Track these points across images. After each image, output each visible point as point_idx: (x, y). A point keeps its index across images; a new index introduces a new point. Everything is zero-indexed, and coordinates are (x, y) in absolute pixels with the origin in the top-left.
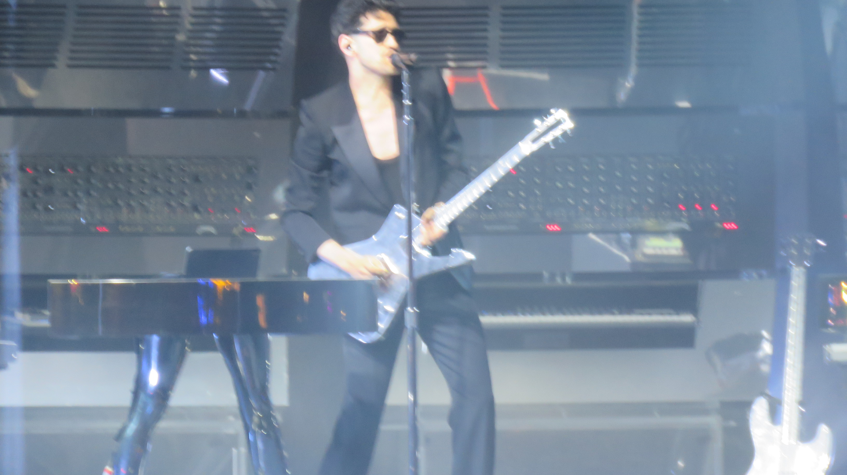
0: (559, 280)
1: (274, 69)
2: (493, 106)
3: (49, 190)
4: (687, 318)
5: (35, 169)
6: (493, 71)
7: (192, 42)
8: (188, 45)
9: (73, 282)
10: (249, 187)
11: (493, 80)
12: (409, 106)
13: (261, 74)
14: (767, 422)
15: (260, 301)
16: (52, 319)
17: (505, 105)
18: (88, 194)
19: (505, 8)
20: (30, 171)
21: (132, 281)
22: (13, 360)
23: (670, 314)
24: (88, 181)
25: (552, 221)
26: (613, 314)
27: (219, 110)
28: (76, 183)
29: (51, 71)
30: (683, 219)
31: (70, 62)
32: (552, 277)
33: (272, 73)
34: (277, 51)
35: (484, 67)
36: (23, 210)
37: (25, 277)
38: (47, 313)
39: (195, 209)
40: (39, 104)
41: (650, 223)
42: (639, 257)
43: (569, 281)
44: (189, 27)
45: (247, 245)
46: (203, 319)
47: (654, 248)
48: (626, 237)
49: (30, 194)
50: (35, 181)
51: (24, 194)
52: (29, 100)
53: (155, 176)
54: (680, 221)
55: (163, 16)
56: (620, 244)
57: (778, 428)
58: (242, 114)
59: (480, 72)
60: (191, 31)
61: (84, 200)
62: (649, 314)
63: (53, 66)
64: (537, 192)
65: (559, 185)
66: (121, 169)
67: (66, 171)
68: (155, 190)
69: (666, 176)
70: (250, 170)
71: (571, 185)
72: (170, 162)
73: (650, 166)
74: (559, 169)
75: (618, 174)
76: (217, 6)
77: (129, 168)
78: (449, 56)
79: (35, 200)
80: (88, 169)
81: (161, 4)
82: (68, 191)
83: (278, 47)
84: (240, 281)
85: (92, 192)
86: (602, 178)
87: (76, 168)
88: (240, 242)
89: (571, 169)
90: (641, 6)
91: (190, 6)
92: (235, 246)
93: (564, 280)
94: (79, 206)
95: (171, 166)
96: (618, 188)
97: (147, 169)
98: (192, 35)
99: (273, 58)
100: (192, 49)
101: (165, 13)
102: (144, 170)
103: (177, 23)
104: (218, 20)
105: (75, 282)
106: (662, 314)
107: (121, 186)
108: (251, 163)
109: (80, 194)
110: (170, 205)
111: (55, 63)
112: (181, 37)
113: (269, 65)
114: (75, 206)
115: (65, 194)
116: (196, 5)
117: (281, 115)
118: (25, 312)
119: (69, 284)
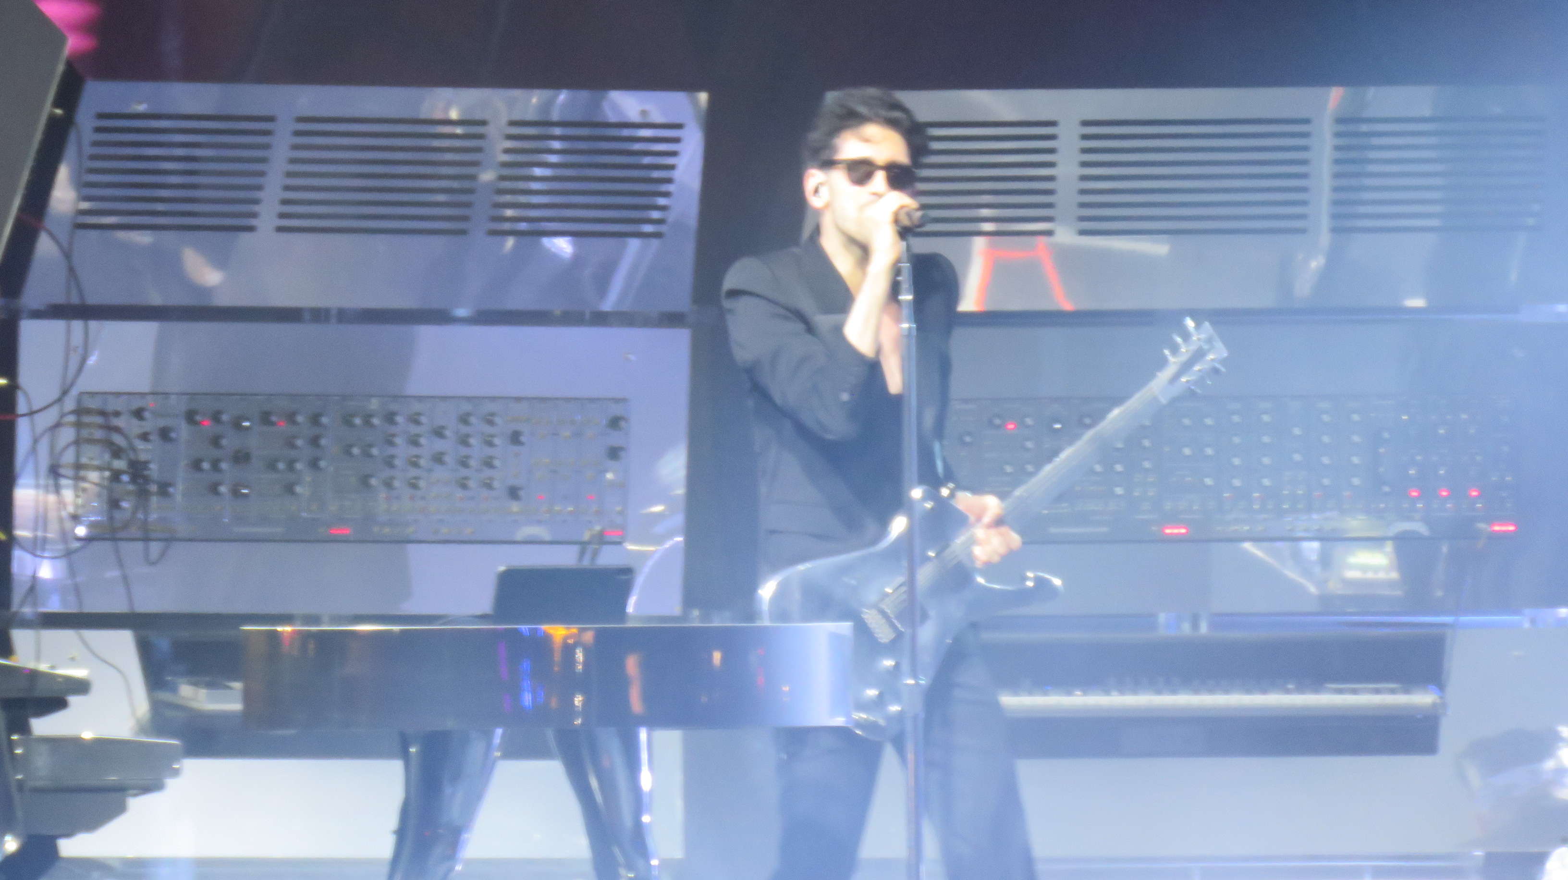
1: (657, 235)
2: (1067, 306)
3: (241, 458)
4: (1424, 698)
5: (216, 417)
6: (1065, 239)
7: (508, 185)
8: (501, 192)
9: (286, 629)
10: (614, 453)
11: (1062, 255)
12: (909, 301)
13: (634, 245)
15: (632, 664)
16: (248, 697)
17: (1086, 304)
18: (314, 464)
19: (1086, 123)
20: (209, 427)
21: (396, 628)
22: (176, 773)
23: (1393, 691)
24: (315, 441)
25: (1173, 519)
26: (1288, 692)
27: (558, 312)
28: (293, 446)
30: (1416, 515)
31: (283, 222)
32: (1174, 622)
33: (655, 243)
34: (662, 201)
35: (1049, 233)
38: (237, 685)
39: (513, 494)
40: (223, 300)
41: (1355, 523)
42: (1336, 586)
43: (1204, 628)
44: (502, 158)
45: (608, 558)
46: (527, 699)
47: (1364, 568)
48: (1312, 548)
49: (206, 466)
50: (216, 441)
51: (196, 465)
52: (207, 292)
53: (439, 434)
54: (1409, 519)
55: (455, 136)
56: (1300, 562)
58: (600, 319)
59: (1041, 240)
61: (308, 479)
62: (1354, 692)
63: (251, 229)
64: (1147, 465)
65: (1187, 451)
66: (376, 421)
67: (273, 424)
68: (438, 459)
69: (1386, 435)
70: (615, 423)
71: (1209, 451)
72: (467, 407)
73: (1356, 417)
74: (1186, 421)
75: (1297, 431)
76: (555, 116)
77: (390, 418)
78: (985, 212)
79: (216, 477)
80: (315, 419)
81: (454, 115)
82: (277, 460)
83: (666, 195)
84: (595, 628)
85: (322, 464)
86: (1266, 439)
87: (291, 418)
88: (596, 553)
89: (1209, 421)
90: (1339, 121)
91: (504, 119)
92: (586, 563)
93: (1195, 626)
94: (298, 489)
95: (468, 414)
96: (1297, 457)
97: (423, 419)
98: (506, 172)
99: (655, 215)
100: (508, 198)
101: (459, 130)
102: (417, 422)
103: (478, 150)
104: (556, 145)
105: (288, 629)
106: (1377, 691)
107: (375, 451)
108: (616, 410)
109: (299, 466)
110: (464, 486)
111: (253, 222)
112: (487, 176)
113: (648, 228)
114: (289, 489)
115: (272, 466)
116: (517, 117)
117: (672, 319)
118: (196, 684)
119: (276, 631)
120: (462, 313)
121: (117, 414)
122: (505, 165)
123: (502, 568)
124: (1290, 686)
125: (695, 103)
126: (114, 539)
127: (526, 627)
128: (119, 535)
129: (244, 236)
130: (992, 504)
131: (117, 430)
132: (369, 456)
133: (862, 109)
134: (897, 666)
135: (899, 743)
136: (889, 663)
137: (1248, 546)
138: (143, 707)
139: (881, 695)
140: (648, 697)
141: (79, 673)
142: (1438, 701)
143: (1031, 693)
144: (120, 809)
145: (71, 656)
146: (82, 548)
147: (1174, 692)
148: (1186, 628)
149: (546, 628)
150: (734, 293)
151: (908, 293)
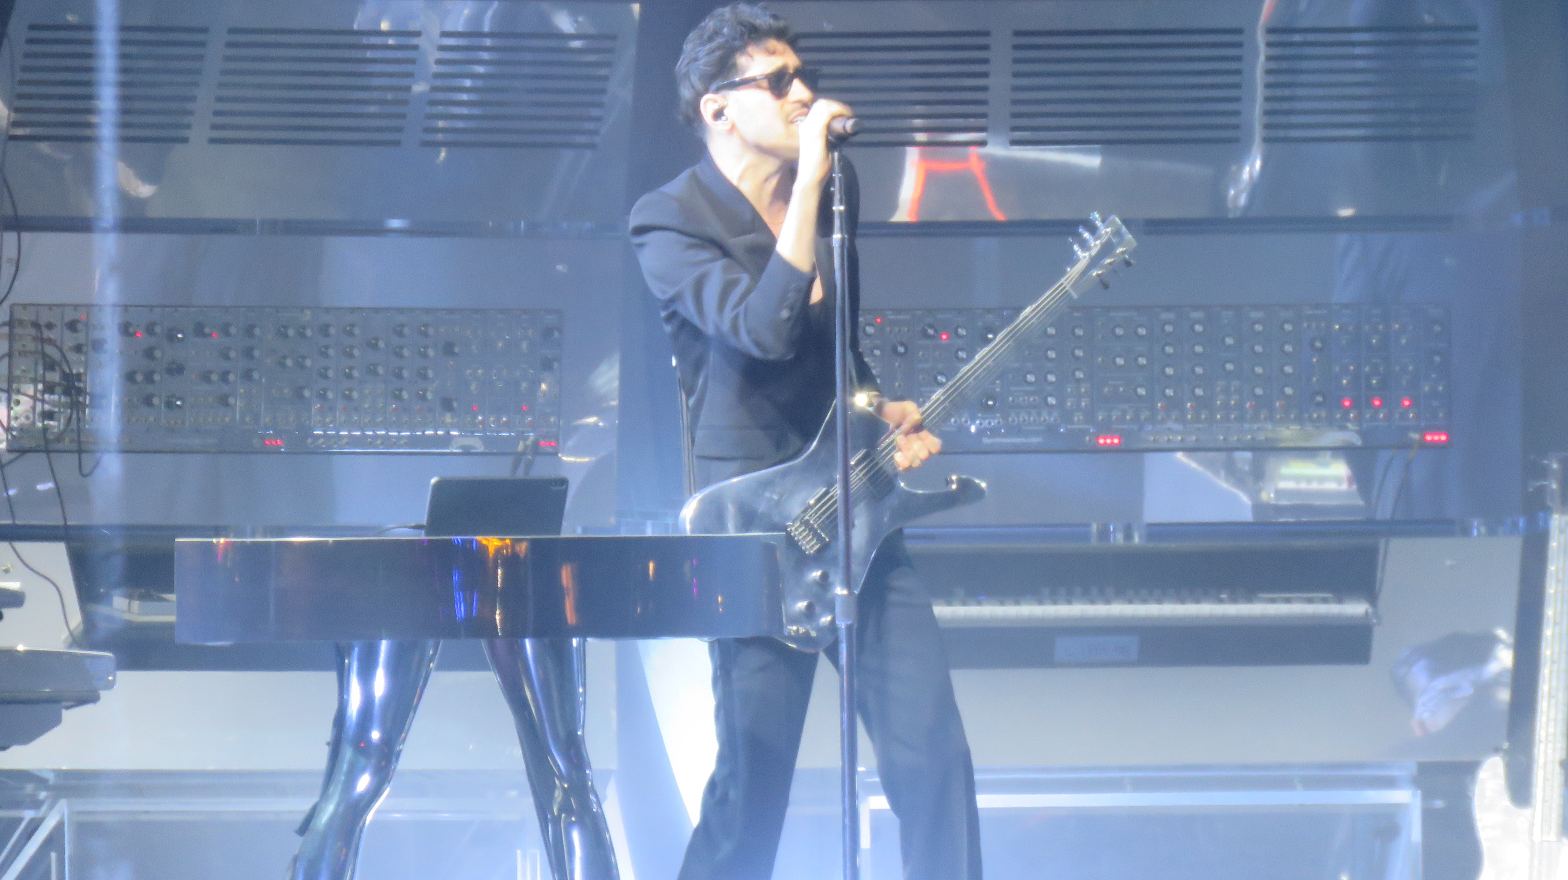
0: (1119, 537)
1: (592, 146)
2: (999, 216)
3: (176, 369)
4: (1355, 609)
5: (151, 332)
6: (997, 149)
7: (439, 96)
8: (433, 103)
9: (220, 541)
10: (547, 365)
11: (994, 166)
13: (567, 156)
14: (1505, 801)
15: (566, 576)
16: (183, 608)
17: (1017, 214)
18: (247, 375)
19: (1018, 33)
20: (141, 337)
21: (330, 539)
22: (110, 686)
23: (1325, 601)
24: (248, 353)
25: (1106, 428)
26: (1221, 601)
27: (490, 223)
28: (227, 357)
30: (1349, 425)
31: (216, 134)
32: (1106, 532)
33: (588, 154)
34: (595, 112)
35: (982, 143)
36: (128, 408)
38: (173, 599)
39: (447, 405)
40: (154, 212)
41: (1288, 433)
42: (1268, 496)
43: (1137, 539)
44: (434, 69)
45: (541, 470)
46: (461, 610)
47: (1297, 479)
48: (1245, 458)
49: (139, 377)
50: (149, 353)
51: (129, 377)
52: (138, 203)
53: (371, 345)
54: (1343, 428)
55: (387, 47)
56: (1232, 471)
57: (1527, 812)
58: (534, 230)
59: (974, 151)
61: (241, 390)
62: (1288, 601)
63: (185, 140)
64: (1079, 375)
65: (1120, 361)
66: (309, 333)
67: (205, 336)
68: (372, 371)
69: (1319, 344)
70: (548, 332)
71: (1142, 361)
72: (401, 318)
73: (1288, 327)
74: (1119, 331)
75: (1229, 341)
76: (486, 29)
77: (324, 330)
78: (918, 122)
79: (150, 389)
80: (249, 331)
81: (384, 26)
82: (210, 372)
83: (600, 105)
84: (530, 539)
85: (256, 375)
86: (1199, 349)
87: (225, 330)
88: (529, 465)
89: (1142, 331)
90: (1270, 31)
91: (436, 32)
92: (520, 474)
93: (1128, 536)
94: (232, 401)
95: (402, 326)
96: (1230, 367)
97: (357, 331)
98: (439, 83)
99: (590, 126)
100: (440, 109)
101: (391, 41)
102: (351, 334)
103: (412, 61)
104: (485, 56)
105: (223, 540)
106: (1310, 601)
107: (308, 363)
108: (550, 319)
109: (231, 377)
110: (399, 398)
111: (186, 133)
112: (419, 88)
113: (581, 139)
114: (224, 401)
115: (206, 377)
116: (449, 28)
118: (130, 597)
119: (212, 542)
120: (395, 223)
121: (50, 326)
122: (437, 76)
124: (1224, 596)
126: (48, 451)
127: (459, 538)
128: (54, 446)
129: (178, 147)
130: (911, 411)
131: (50, 341)
132: (302, 366)
134: (825, 577)
135: (833, 654)
136: (816, 574)
137: (1179, 455)
138: (76, 619)
139: (810, 607)
140: (580, 608)
141: (14, 585)
142: (1370, 611)
143: (964, 603)
144: (56, 721)
145: (4, 568)
146: (16, 458)
147: (1108, 602)
148: (1119, 539)
149: (481, 539)
151: (841, 204)
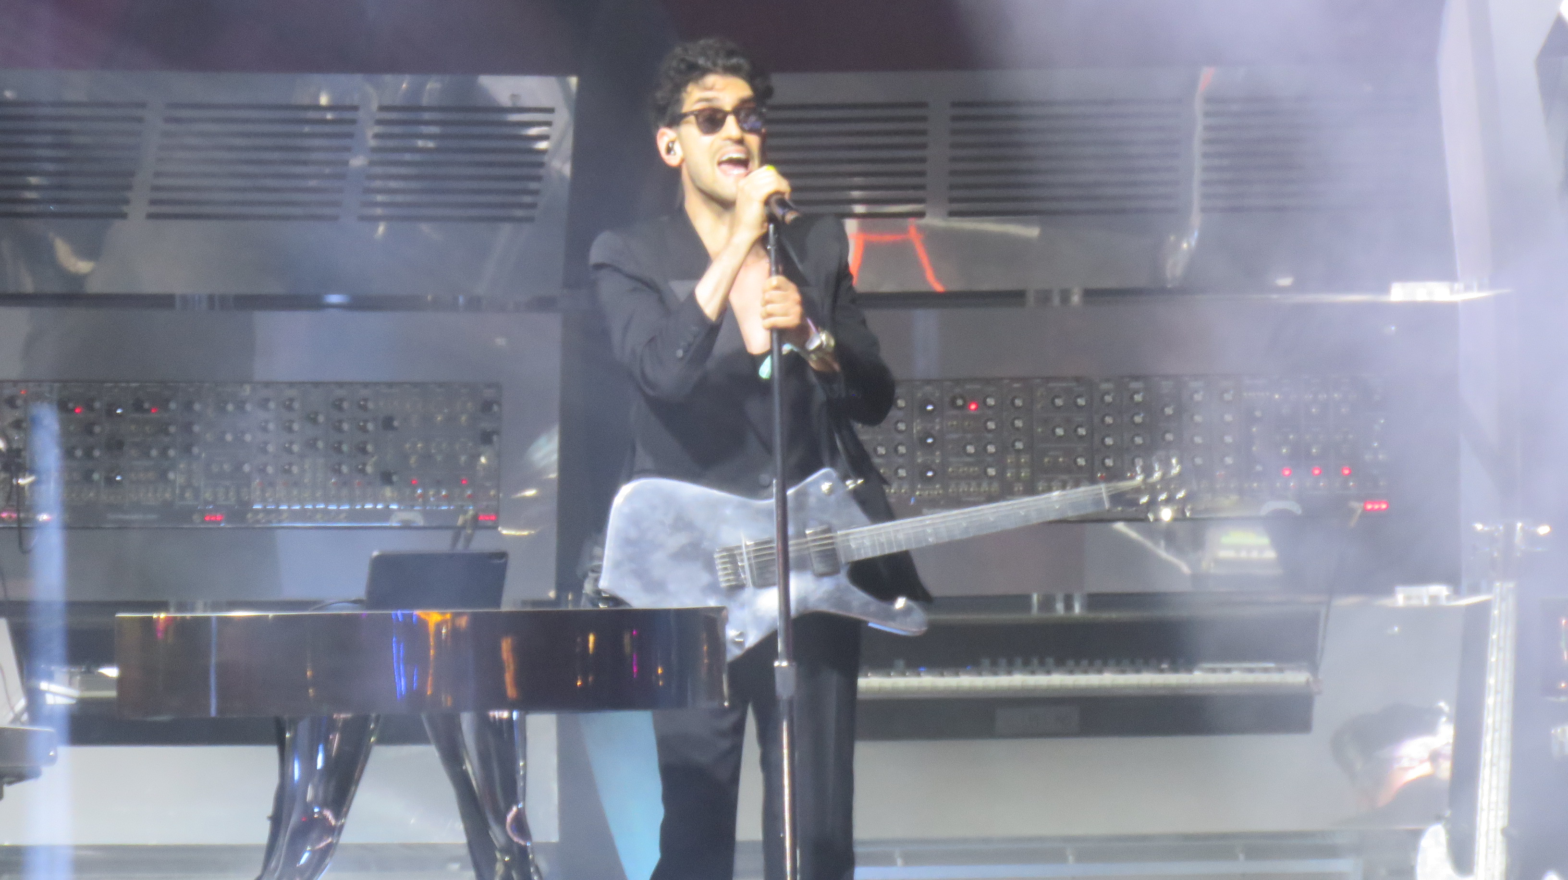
0: (1060, 607)
1: (530, 220)
2: (938, 288)
3: (115, 445)
4: (1296, 678)
5: (90, 407)
6: (935, 221)
7: (379, 170)
8: (371, 177)
9: (161, 616)
10: (486, 438)
11: (933, 237)
13: (506, 230)
14: (1447, 869)
15: (506, 648)
16: (123, 682)
17: (956, 286)
18: (187, 451)
19: (954, 105)
20: (80, 412)
21: (271, 614)
22: (50, 760)
23: (1266, 670)
24: (187, 428)
26: (1162, 671)
27: (429, 297)
28: (166, 433)
29: (118, 224)
30: (1288, 493)
31: (155, 209)
32: (1047, 603)
33: (527, 227)
34: (533, 185)
35: (921, 215)
36: (67, 483)
37: (73, 607)
38: (113, 672)
39: (386, 478)
40: (94, 287)
41: (1228, 504)
42: (1209, 566)
43: (1077, 609)
44: (373, 143)
45: (482, 543)
47: (1237, 548)
48: (1185, 528)
49: (79, 453)
50: (88, 429)
51: (69, 453)
52: (79, 279)
53: (312, 419)
54: (1282, 498)
55: (325, 122)
56: (1172, 541)
58: (473, 303)
59: (912, 222)
60: (375, 150)
61: (181, 465)
62: (1229, 670)
63: (123, 216)
64: (1019, 445)
65: (1059, 432)
66: (249, 407)
67: (144, 411)
68: (312, 445)
69: (1258, 414)
70: (487, 406)
71: (1082, 431)
72: (340, 393)
73: (1228, 396)
74: (1059, 402)
75: (1169, 410)
76: (425, 101)
77: (264, 404)
78: (856, 194)
79: (89, 464)
80: (189, 407)
81: (324, 100)
82: (150, 447)
83: (537, 179)
84: (469, 612)
85: (195, 450)
86: (1138, 419)
87: (163, 404)
88: (469, 539)
89: (1081, 402)
90: (1208, 101)
91: (374, 106)
92: (460, 547)
93: (1069, 607)
94: (171, 476)
95: (341, 400)
96: (1169, 436)
97: (296, 405)
98: (377, 157)
99: (528, 199)
100: (378, 184)
101: (329, 116)
102: (290, 408)
103: (350, 135)
104: (429, 130)
105: (163, 615)
106: (1251, 670)
107: (248, 438)
108: (489, 393)
109: (172, 453)
110: (337, 472)
111: (125, 209)
112: (357, 162)
113: (519, 213)
114: (163, 476)
115: (145, 452)
116: (387, 102)
117: (544, 304)
118: (71, 673)
119: (152, 617)
120: (334, 299)
123: (375, 553)
124: (1164, 666)
125: (565, 87)
127: (399, 612)
132: (242, 441)
133: (701, 61)
137: (1120, 526)
140: (520, 682)
142: (1311, 679)
143: (903, 674)
147: (1048, 672)
149: (421, 613)
150: (599, 267)
